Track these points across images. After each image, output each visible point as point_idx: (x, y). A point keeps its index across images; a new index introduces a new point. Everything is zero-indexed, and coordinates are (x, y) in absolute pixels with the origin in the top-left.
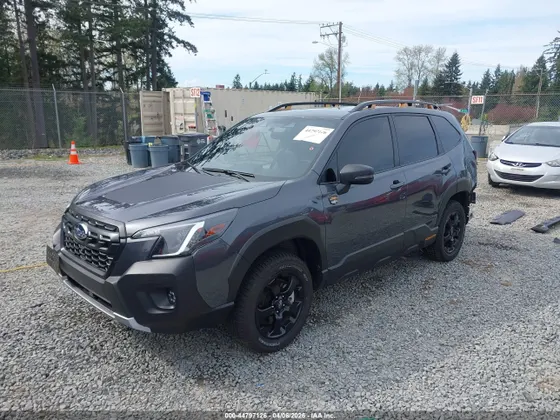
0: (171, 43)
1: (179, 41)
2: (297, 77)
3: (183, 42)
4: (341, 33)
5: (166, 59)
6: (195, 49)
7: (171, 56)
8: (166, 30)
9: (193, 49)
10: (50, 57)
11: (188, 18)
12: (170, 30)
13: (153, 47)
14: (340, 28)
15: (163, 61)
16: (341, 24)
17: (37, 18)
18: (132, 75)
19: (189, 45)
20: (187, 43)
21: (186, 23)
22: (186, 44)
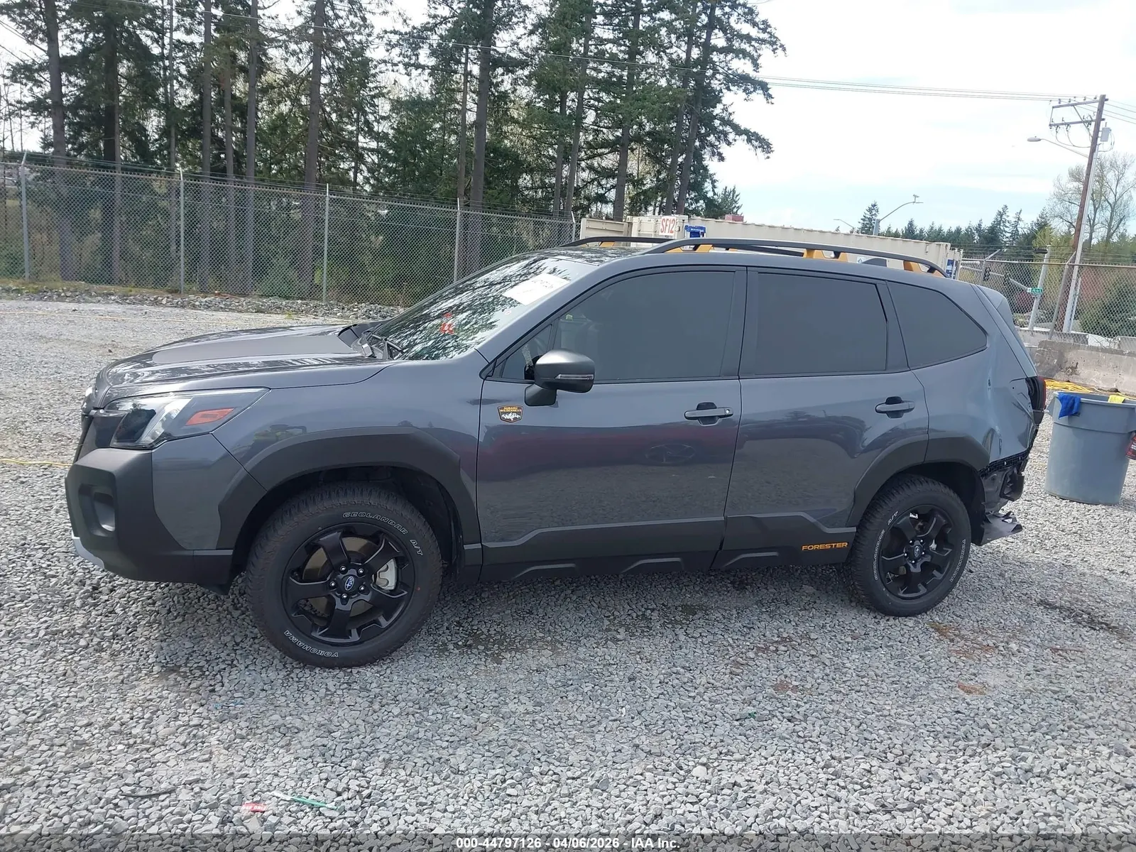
0: (726, 134)
1: (738, 131)
2: (1011, 216)
3: (746, 132)
4: (1100, 119)
5: (712, 164)
6: (769, 145)
7: (722, 159)
8: (718, 110)
9: (764, 145)
10: (506, 154)
11: (764, 87)
12: (725, 109)
13: (690, 142)
14: (1100, 110)
15: (705, 169)
16: (1103, 100)
17: (497, 85)
18: (645, 192)
19: (758, 138)
20: (755, 134)
21: (758, 96)
22: (752, 137)
